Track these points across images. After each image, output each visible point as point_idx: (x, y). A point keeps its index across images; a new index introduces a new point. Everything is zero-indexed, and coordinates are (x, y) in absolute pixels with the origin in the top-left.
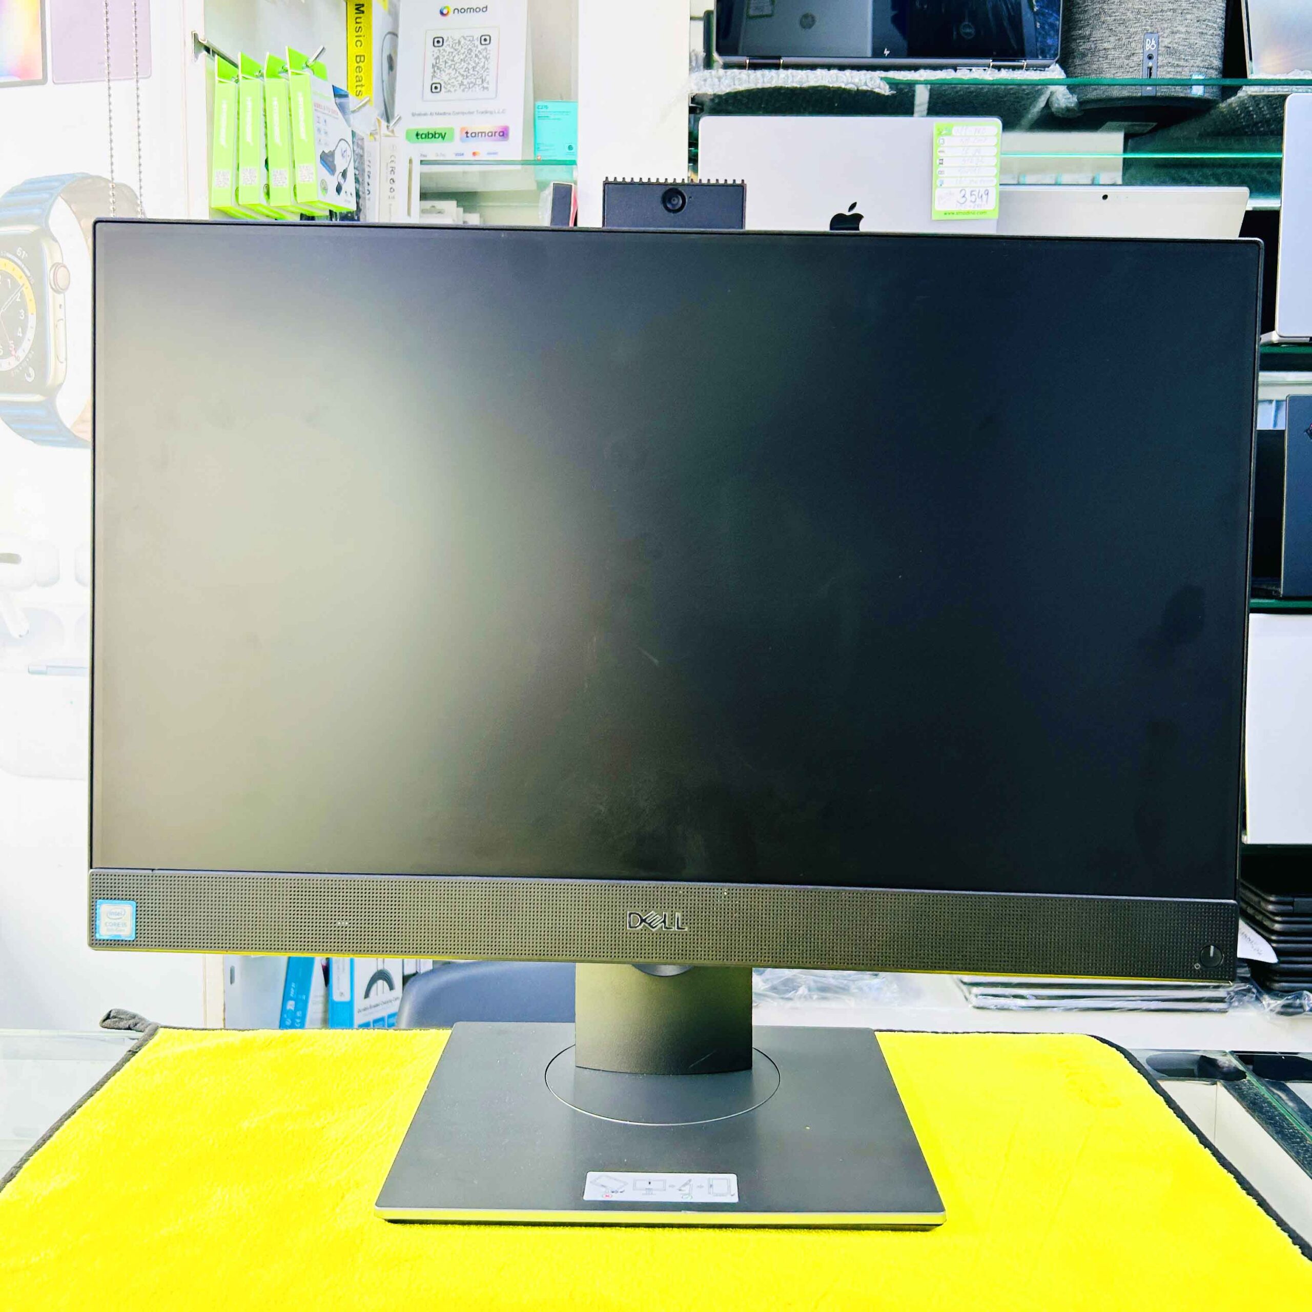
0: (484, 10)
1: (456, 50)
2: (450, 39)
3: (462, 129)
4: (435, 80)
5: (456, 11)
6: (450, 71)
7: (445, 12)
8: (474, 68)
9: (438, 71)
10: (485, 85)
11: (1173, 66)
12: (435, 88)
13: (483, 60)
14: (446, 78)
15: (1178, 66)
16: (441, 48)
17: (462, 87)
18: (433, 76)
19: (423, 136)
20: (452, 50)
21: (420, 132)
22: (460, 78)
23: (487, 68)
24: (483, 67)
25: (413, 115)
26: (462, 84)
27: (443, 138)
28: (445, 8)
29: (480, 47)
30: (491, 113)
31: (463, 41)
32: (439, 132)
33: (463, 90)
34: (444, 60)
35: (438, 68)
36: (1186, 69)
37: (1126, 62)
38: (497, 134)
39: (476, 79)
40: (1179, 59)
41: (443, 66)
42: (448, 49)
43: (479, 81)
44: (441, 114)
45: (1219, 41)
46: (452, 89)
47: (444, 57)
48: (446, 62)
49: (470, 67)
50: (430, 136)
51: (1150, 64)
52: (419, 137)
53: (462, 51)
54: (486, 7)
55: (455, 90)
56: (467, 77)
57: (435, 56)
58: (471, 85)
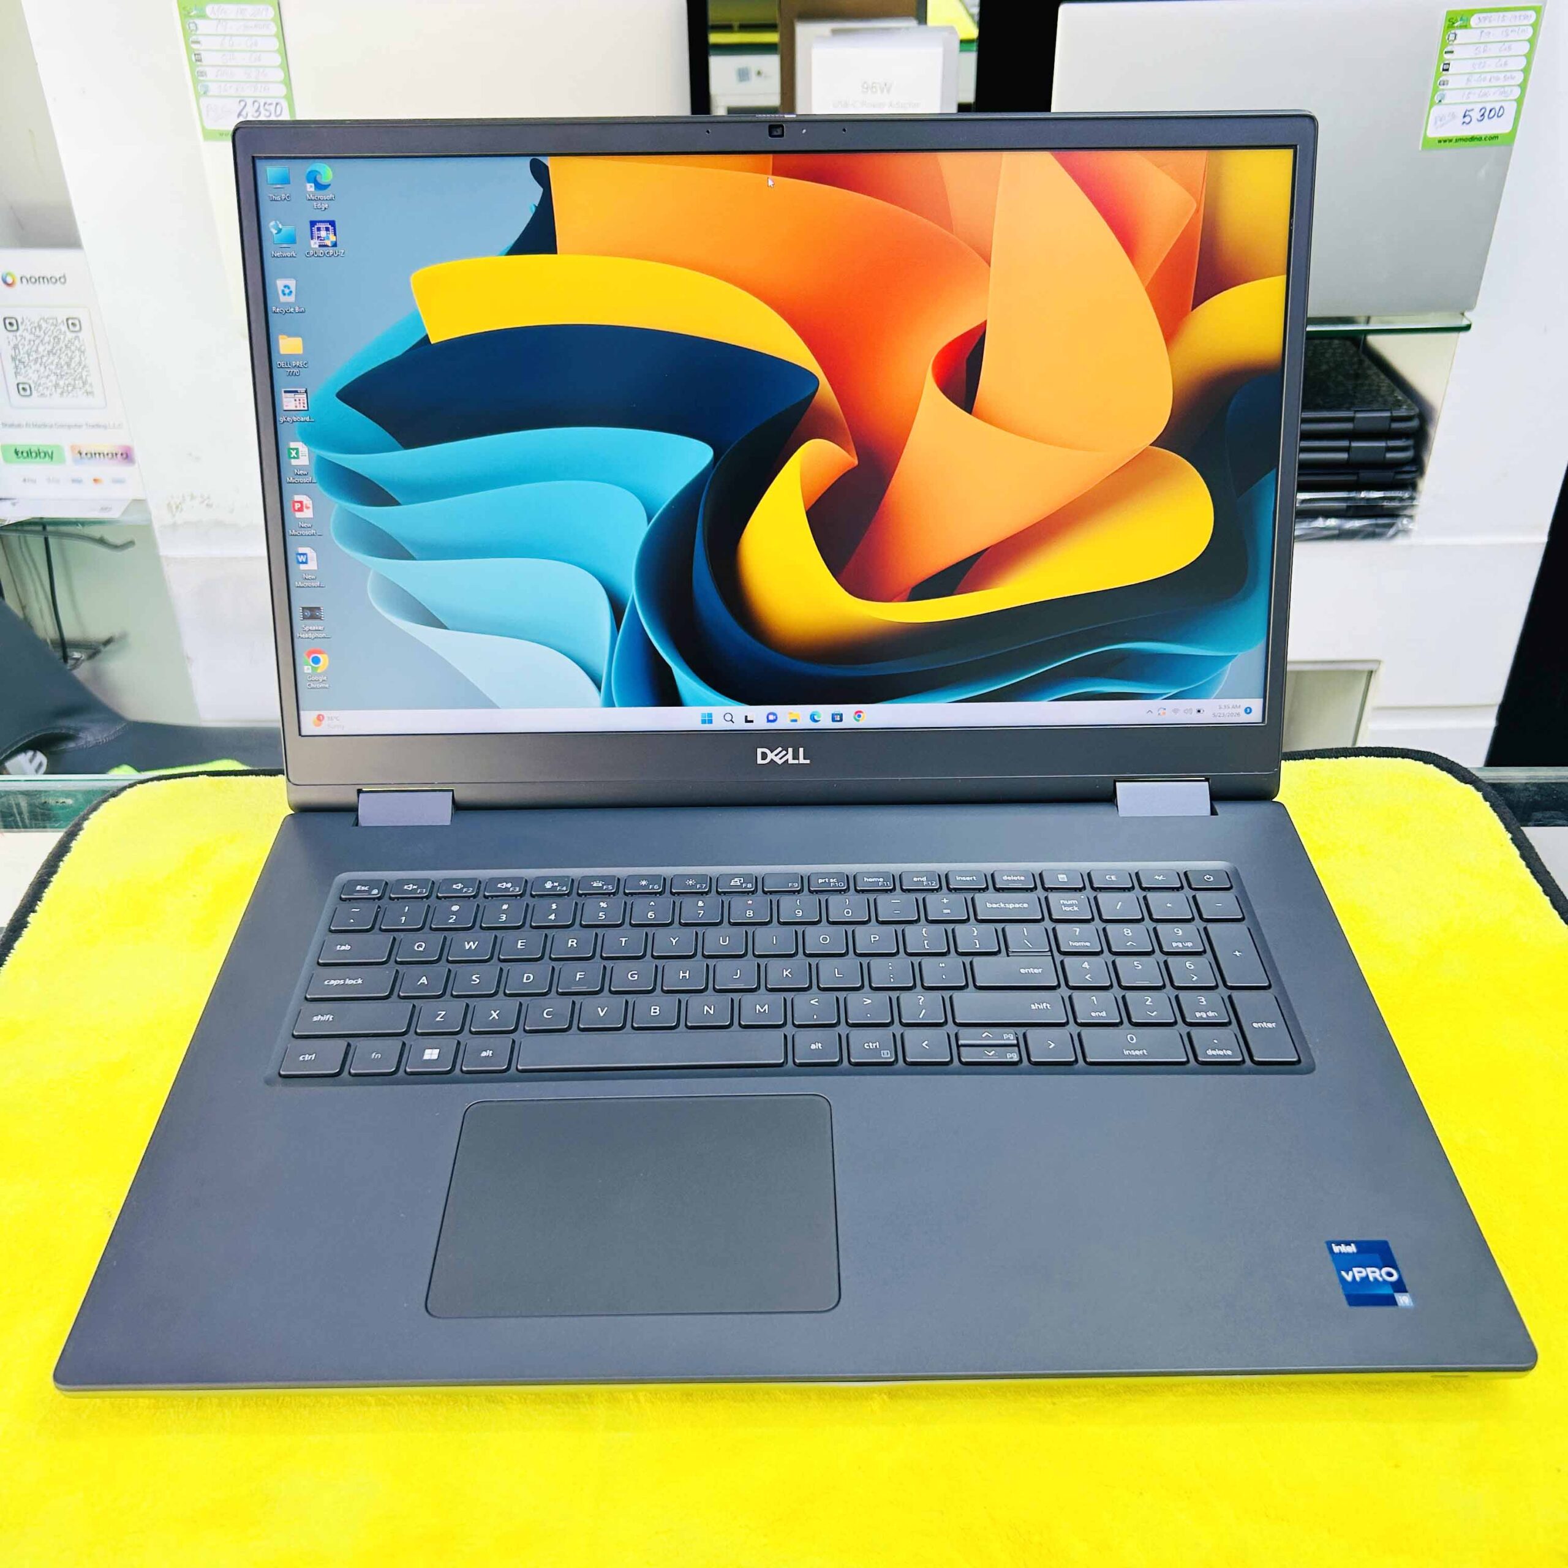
0: (62, 280)
1: (38, 337)
2: (26, 321)
3: (73, 448)
4: (21, 379)
5: (24, 280)
6: (37, 367)
7: (9, 280)
8: (68, 365)
9: (21, 366)
10: (87, 387)
12: (24, 389)
13: (77, 353)
14: (34, 376)
16: (18, 334)
17: (59, 391)
18: (16, 373)
19: (25, 454)
20: (32, 337)
21: (20, 450)
22: (53, 378)
23: (85, 366)
24: (80, 363)
25: (4, 425)
26: (56, 386)
27: (51, 458)
29: (70, 336)
30: (105, 427)
31: (44, 325)
32: (45, 450)
33: (62, 393)
34: (25, 350)
35: (20, 361)
38: (119, 456)
39: (75, 380)
41: (26, 360)
43: (79, 383)
44: (40, 426)
46: (47, 393)
47: (24, 345)
48: (29, 355)
49: (62, 362)
50: (34, 455)
52: (20, 455)
53: (47, 339)
54: (64, 276)
55: (51, 395)
56: (63, 376)
57: (12, 344)
58: (70, 388)
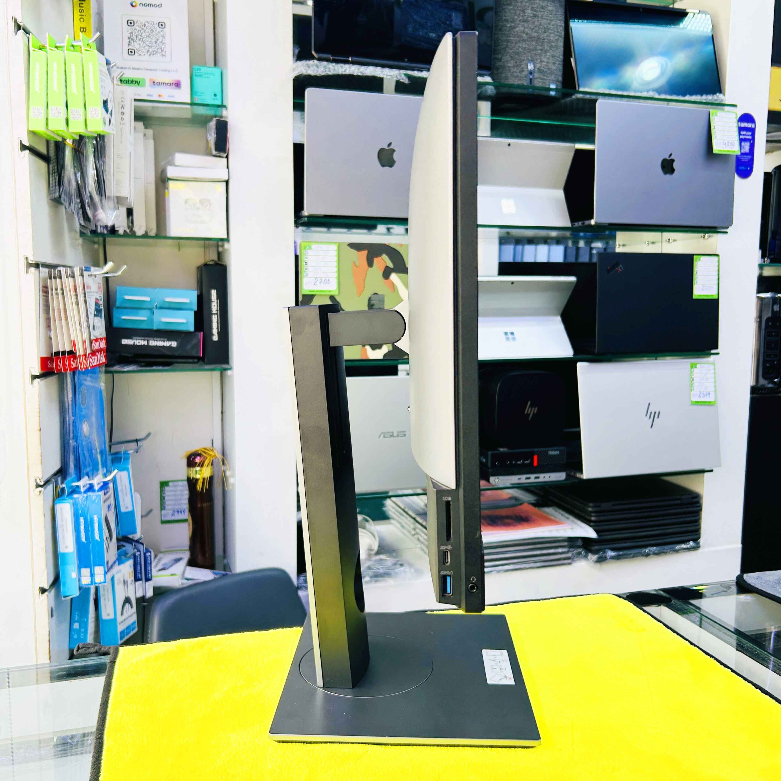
0: (160, 6)
1: (143, 29)
2: (139, 22)
3: (150, 80)
4: (130, 47)
5: (141, 5)
6: (140, 42)
7: (134, 4)
8: (156, 42)
9: (132, 42)
10: (163, 53)
11: (541, 79)
12: (131, 52)
13: (161, 38)
14: (138, 47)
15: (544, 79)
16: (133, 27)
17: (149, 53)
18: (129, 45)
19: (125, 82)
20: (140, 29)
21: (123, 79)
22: (147, 48)
23: (164, 43)
24: (162, 42)
26: (148, 51)
27: (139, 84)
28: (134, 2)
29: (159, 29)
30: (169, 71)
31: (147, 24)
32: (136, 80)
33: (150, 55)
35: (132, 39)
36: (548, 81)
37: (519, 74)
38: (173, 85)
39: (158, 49)
40: (544, 76)
41: (135, 39)
42: (138, 29)
43: (160, 51)
44: (136, 69)
45: (561, 67)
46: (142, 54)
47: (135, 33)
48: (137, 37)
49: (153, 41)
50: (130, 82)
51: (531, 77)
52: (122, 82)
53: (147, 31)
54: (161, 5)
55: (144, 55)
56: (151, 47)
57: (129, 32)
58: (154, 53)
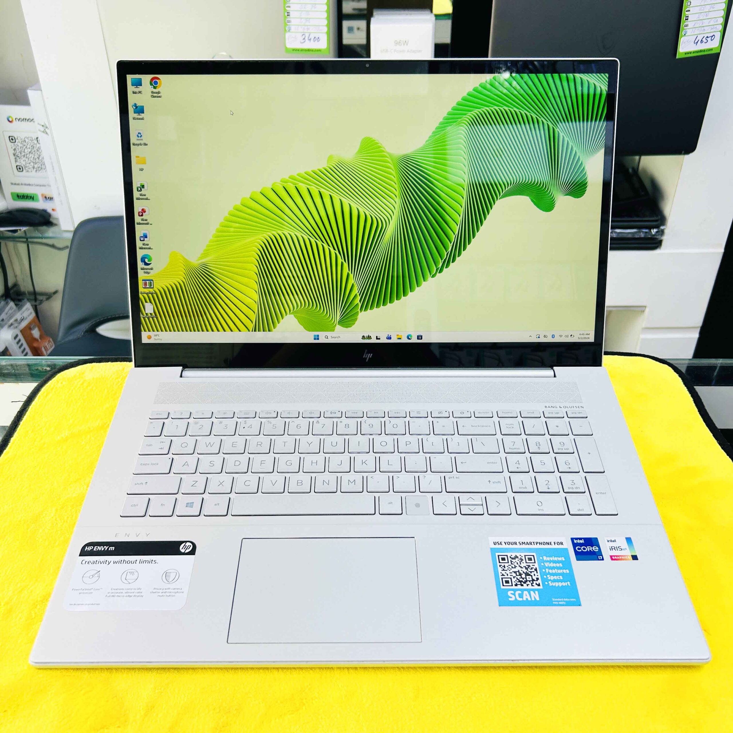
0: (33, 121)
1: (24, 145)
2: (19, 138)
3: (42, 195)
4: (18, 164)
5: (17, 120)
6: (25, 158)
7: (10, 120)
8: (38, 158)
9: (18, 158)
12: (19, 169)
14: (24, 163)
16: (16, 144)
17: (35, 170)
18: (16, 161)
19: (21, 197)
20: (22, 145)
21: (19, 195)
22: (32, 164)
25: (12, 184)
26: (34, 168)
27: (33, 199)
28: (9, 117)
31: (27, 140)
32: (30, 195)
33: (36, 172)
34: (19, 151)
35: (17, 156)
39: (41, 165)
41: (20, 155)
42: (20, 145)
44: (27, 185)
46: (30, 170)
47: (18, 149)
48: (21, 153)
49: (36, 157)
50: (25, 197)
52: (19, 197)
53: (28, 146)
56: (36, 163)
57: (13, 148)
58: (40, 169)
